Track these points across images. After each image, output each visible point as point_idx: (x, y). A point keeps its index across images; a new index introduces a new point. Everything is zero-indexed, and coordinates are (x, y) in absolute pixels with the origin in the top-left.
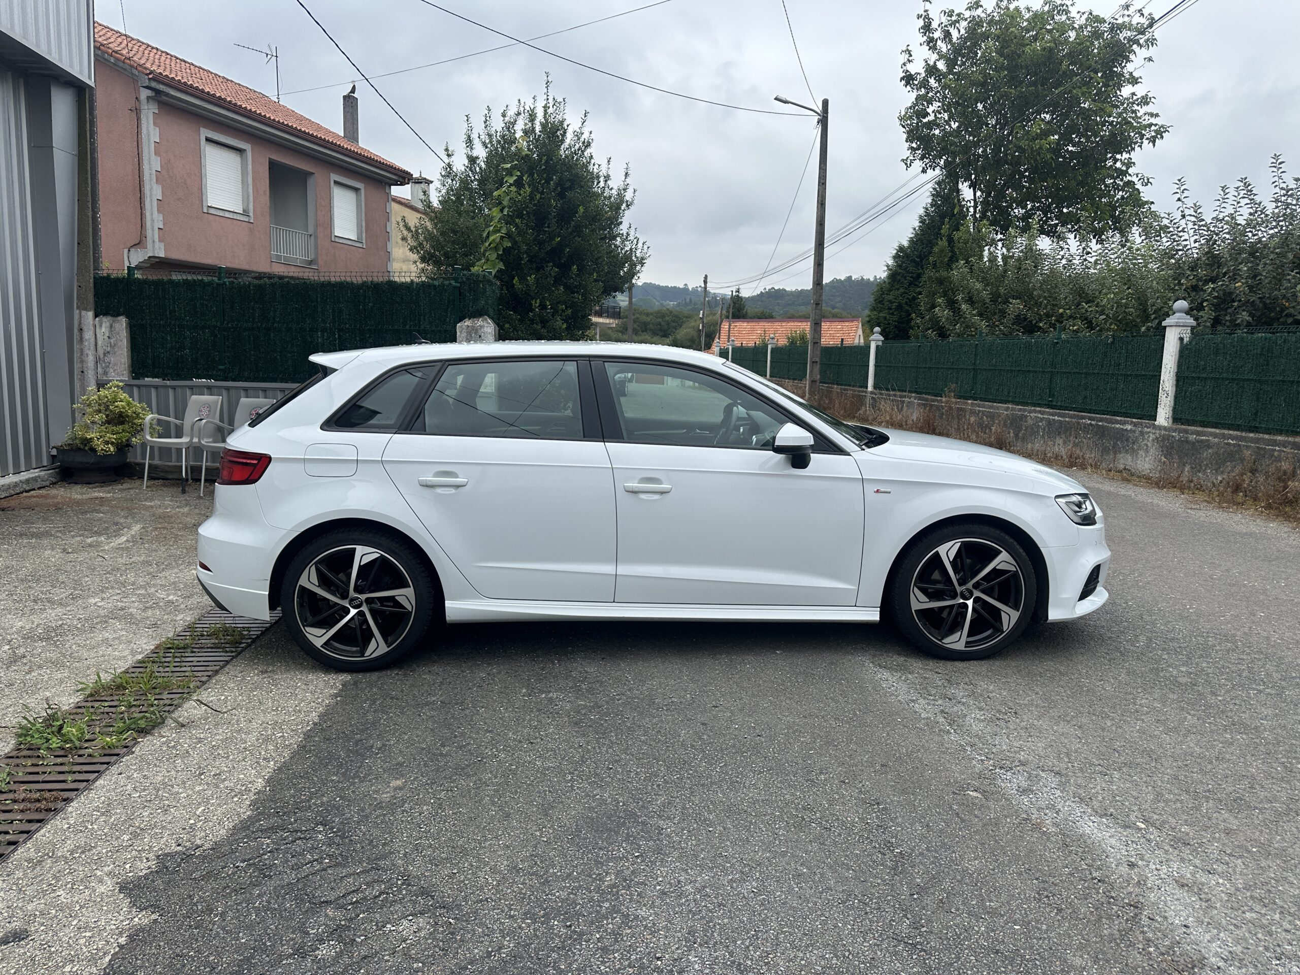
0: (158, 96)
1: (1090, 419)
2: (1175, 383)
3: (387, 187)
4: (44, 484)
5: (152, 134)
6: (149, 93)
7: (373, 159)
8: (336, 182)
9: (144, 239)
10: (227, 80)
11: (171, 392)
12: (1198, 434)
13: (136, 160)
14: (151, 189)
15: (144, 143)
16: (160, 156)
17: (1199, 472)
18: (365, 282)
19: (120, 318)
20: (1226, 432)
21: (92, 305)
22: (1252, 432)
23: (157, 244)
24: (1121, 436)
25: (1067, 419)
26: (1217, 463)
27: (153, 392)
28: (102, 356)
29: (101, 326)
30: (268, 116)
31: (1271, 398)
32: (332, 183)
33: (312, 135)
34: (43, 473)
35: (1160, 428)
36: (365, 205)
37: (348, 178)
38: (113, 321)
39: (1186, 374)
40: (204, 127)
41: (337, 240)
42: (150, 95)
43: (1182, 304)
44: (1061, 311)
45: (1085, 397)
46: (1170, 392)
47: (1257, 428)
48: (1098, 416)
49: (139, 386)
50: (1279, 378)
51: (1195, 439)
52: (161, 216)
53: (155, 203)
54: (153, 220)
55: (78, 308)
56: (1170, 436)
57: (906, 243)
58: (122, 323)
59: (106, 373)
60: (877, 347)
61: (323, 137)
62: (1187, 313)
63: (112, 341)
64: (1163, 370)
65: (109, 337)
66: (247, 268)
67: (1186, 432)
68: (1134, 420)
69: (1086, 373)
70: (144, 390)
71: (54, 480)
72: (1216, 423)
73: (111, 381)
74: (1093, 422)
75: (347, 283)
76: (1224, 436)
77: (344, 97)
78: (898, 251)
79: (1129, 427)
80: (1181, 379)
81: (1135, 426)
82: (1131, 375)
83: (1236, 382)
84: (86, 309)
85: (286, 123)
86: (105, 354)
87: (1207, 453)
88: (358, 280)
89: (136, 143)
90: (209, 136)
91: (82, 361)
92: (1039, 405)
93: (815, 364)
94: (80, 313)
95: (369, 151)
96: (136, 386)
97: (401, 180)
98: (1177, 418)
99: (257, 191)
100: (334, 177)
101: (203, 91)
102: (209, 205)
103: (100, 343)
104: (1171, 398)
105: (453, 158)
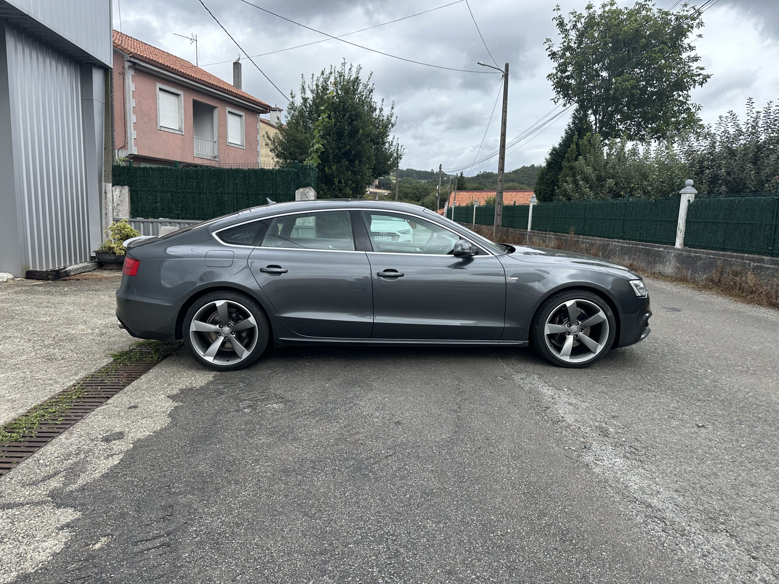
0: (134, 66)
1: (643, 245)
2: (685, 225)
3: (257, 115)
4: (90, 269)
5: (131, 87)
6: (129, 64)
7: (250, 99)
8: (229, 112)
9: (126, 144)
10: (169, 54)
11: (151, 225)
12: (696, 252)
13: (122, 101)
14: (130, 117)
15: (127, 92)
16: (135, 98)
17: (695, 273)
18: (249, 169)
19: (125, 187)
20: (709, 251)
21: (111, 180)
22: (722, 251)
23: (133, 147)
24: (658, 255)
25: (631, 246)
26: (704, 268)
27: (142, 225)
28: (116, 206)
29: (115, 191)
30: (193, 75)
31: (732, 233)
32: (227, 112)
33: (216, 86)
34: (89, 264)
35: (677, 249)
36: (245, 125)
37: (236, 109)
38: (122, 188)
39: (691, 220)
40: (158, 82)
41: (230, 145)
42: (130, 65)
43: (691, 182)
44: (632, 185)
45: (641, 234)
46: (682, 230)
47: (724, 248)
48: (646, 243)
50: (736, 222)
51: (694, 255)
52: (136, 131)
53: (132, 125)
54: (131, 134)
55: (104, 182)
56: (681, 254)
57: (557, 146)
58: (126, 189)
59: (118, 215)
60: (533, 206)
61: (222, 87)
62: (693, 186)
63: (121, 198)
64: (679, 218)
65: (119, 197)
66: (181, 161)
67: (690, 251)
68: (664, 246)
69: (641, 220)
70: (137, 223)
71: (95, 268)
72: (705, 246)
73: (121, 219)
74: (644, 247)
75: (241, 170)
76: (708, 254)
77: (234, 63)
78: (552, 151)
79: (662, 249)
80: (688, 222)
81: (665, 249)
82: (663, 221)
83: (715, 224)
84: (108, 182)
85: (202, 79)
87: (700, 263)
88: (245, 168)
89: (122, 92)
90: (161, 87)
91: (106, 209)
92: (617, 238)
93: (499, 216)
94: (105, 184)
95: (247, 94)
96: (133, 221)
97: (265, 110)
98: (685, 244)
99: (186, 118)
100: (228, 109)
101: (158, 62)
102: (161, 125)
103: (115, 200)
104: (683, 233)
105: (295, 99)
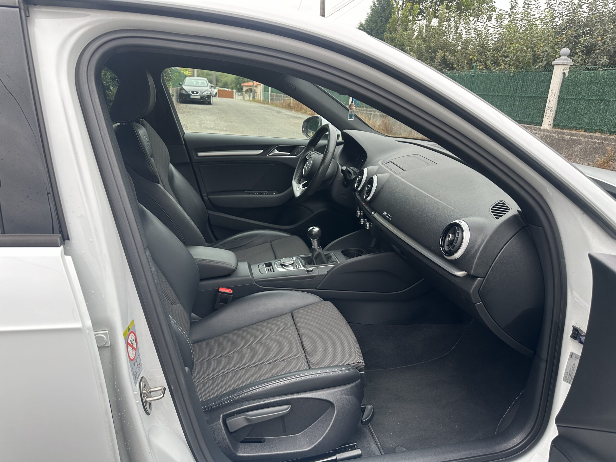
20: (593, 134)
35: (544, 131)
39: (566, 97)
43: (566, 51)
51: (570, 138)
56: (551, 136)
62: (568, 56)
64: (550, 94)
68: (525, 125)
72: (586, 129)
76: (591, 137)
80: (561, 99)
82: (525, 97)
83: (603, 102)
98: (555, 125)
104: (554, 112)
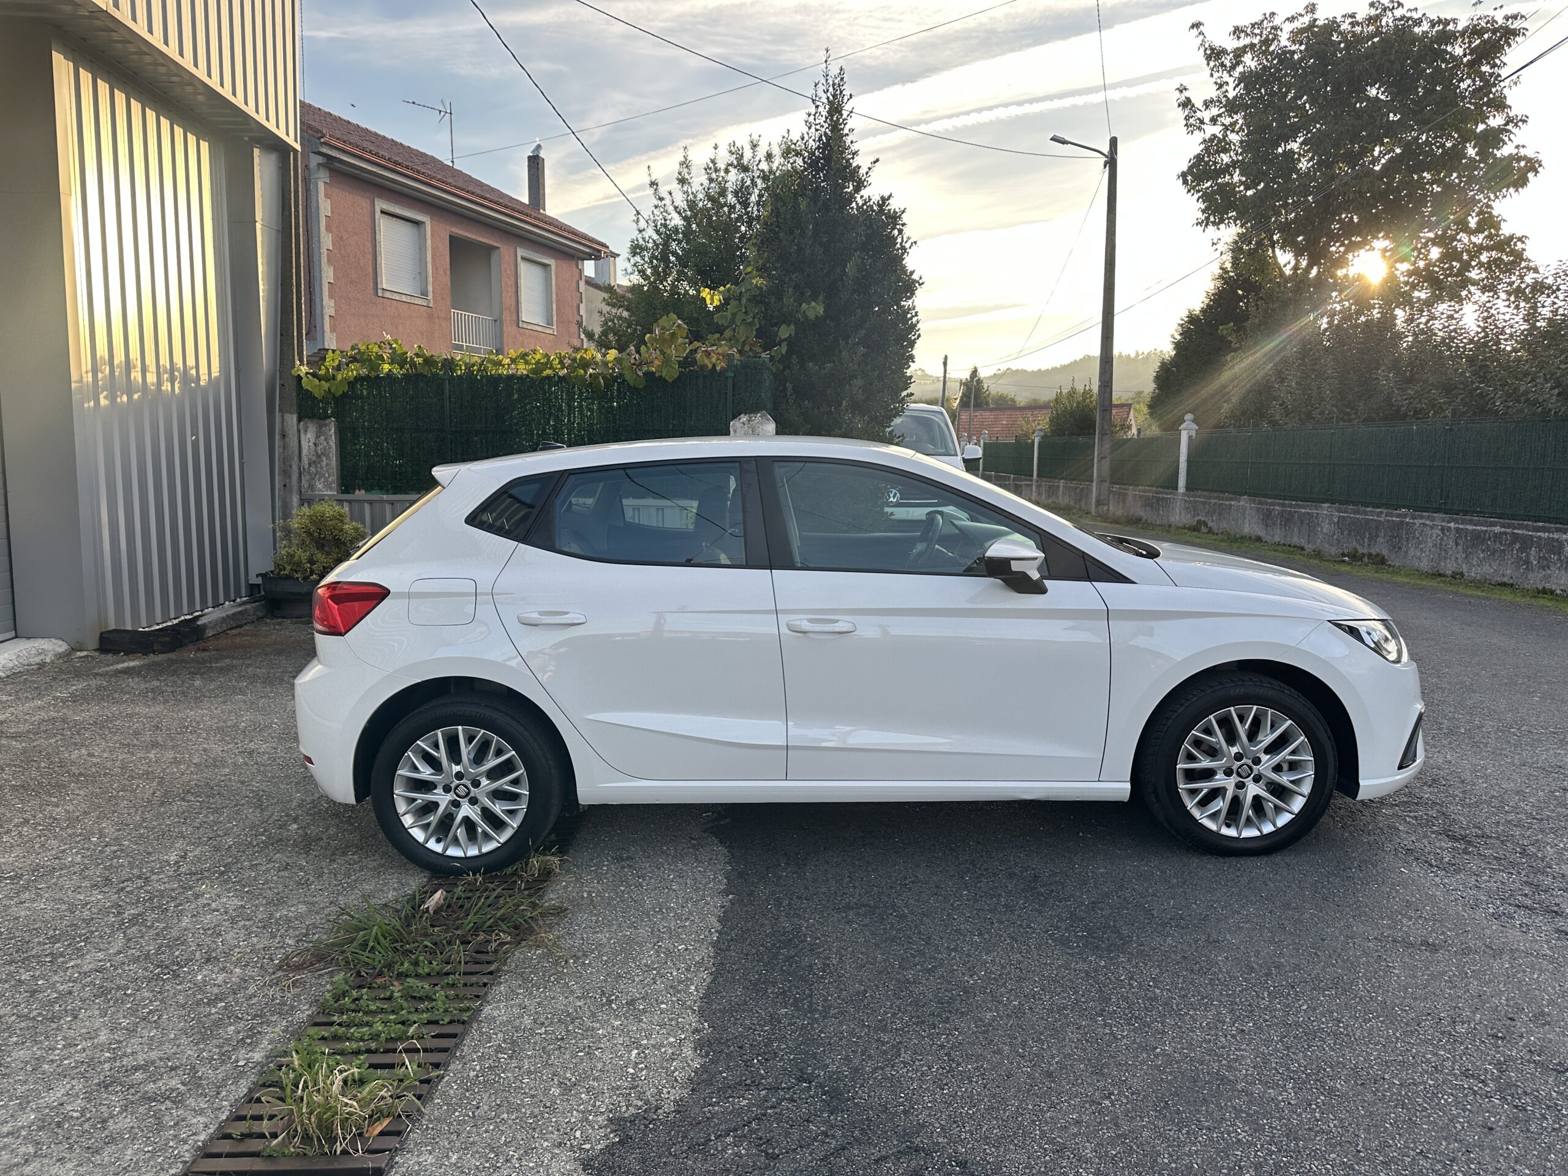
0: (329, 164)
3: (580, 262)
4: (252, 619)
5: (323, 207)
6: (320, 159)
8: (524, 258)
9: (313, 329)
11: (388, 507)
14: (321, 272)
15: (314, 219)
16: (331, 232)
19: (328, 421)
21: (295, 410)
23: (328, 334)
25: (1469, 527)
27: (367, 507)
28: (306, 467)
29: (306, 431)
32: (519, 259)
34: (248, 605)
36: (555, 285)
37: (537, 252)
38: (321, 427)
40: (378, 197)
41: (525, 326)
42: (321, 162)
49: (350, 502)
52: (333, 301)
53: (326, 287)
54: (324, 307)
55: (281, 410)
58: (330, 427)
59: (311, 487)
60: (1190, 438)
63: (319, 448)
65: (315, 444)
70: (355, 505)
71: (261, 614)
77: (529, 158)
84: (289, 412)
86: (310, 465)
90: (384, 207)
91: (284, 473)
92: (1427, 509)
93: (1103, 461)
94: (283, 417)
95: (558, 219)
96: (346, 501)
97: (596, 253)
99: (437, 271)
100: (522, 252)
101: (379, 155)
102: (384, 287)
103: (305, 451)
